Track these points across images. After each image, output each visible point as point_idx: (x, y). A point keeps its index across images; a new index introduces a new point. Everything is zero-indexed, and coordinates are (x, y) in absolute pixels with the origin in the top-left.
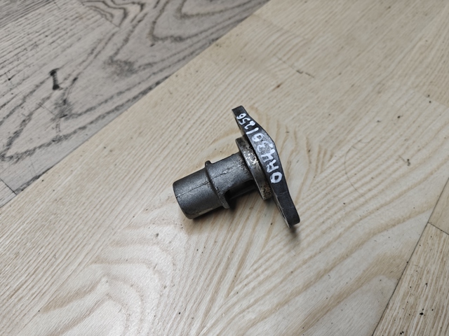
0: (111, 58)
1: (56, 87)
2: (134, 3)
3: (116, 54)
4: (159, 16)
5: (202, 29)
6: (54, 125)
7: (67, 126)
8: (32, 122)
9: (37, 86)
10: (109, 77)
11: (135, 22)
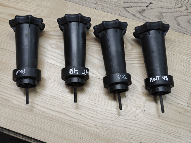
0: (163, 12)
1: (147, 6)
2: (186, 7)
3: (165, 13)
4: (185, 15)
5: (187, 28)
6: (137, 12)
7: (138, 15)
8: (136, 8)
9: (145, 3)
10: (156, 15)
11: (178, 11)
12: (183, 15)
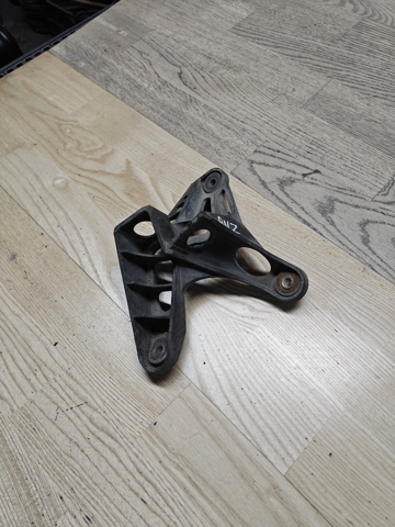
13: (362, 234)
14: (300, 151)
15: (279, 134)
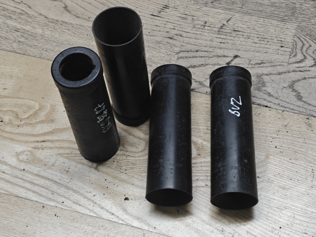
12: (308, 78)
13: (295, 94)
14: (215, 44)
15: (189, 35)
